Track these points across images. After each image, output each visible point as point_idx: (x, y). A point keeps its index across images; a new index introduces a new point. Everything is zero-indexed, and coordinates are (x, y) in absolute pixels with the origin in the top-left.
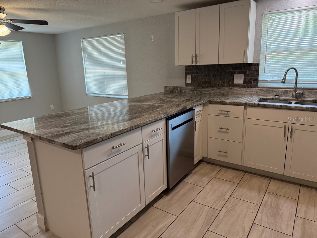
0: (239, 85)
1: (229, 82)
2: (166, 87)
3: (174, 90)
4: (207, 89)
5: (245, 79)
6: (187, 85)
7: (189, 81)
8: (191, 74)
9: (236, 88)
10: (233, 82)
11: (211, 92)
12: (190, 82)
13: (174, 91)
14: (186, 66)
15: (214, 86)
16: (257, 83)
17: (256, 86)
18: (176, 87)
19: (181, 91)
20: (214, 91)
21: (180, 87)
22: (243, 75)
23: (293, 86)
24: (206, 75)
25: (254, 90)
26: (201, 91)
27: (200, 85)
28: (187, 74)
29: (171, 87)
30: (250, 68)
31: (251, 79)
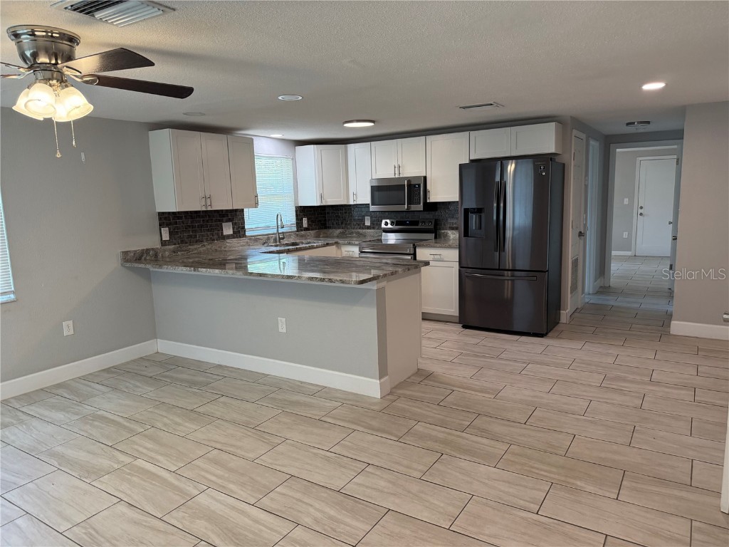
0: (229, 237)
1: (218, 234)
2: (125, 253)
3: (142, 256)
4: (195, 246)
5: (233, 228)
6: (164, 243)
7: (166, 237)
8: (167, 225)
9: (228, 241)
10: (222, 233)
11: (201, 249)
12: (168, 239)
13: (143, 258)
14: (159, 213)
15: (203, 241)
16: (245, 231)
17: (244, 235)
18: (147, 250)
19: (156, 255)
20: (204, 248)
21: (153, 249)
22: (231, 223)
23: (275, 231)
24: (189, 226)
25: (243, 241)
26: (188, 251)
27: (182, 242)
28: (161, 225)
29: (136, 251)
30: (236, 215)
31: (239, 227)
